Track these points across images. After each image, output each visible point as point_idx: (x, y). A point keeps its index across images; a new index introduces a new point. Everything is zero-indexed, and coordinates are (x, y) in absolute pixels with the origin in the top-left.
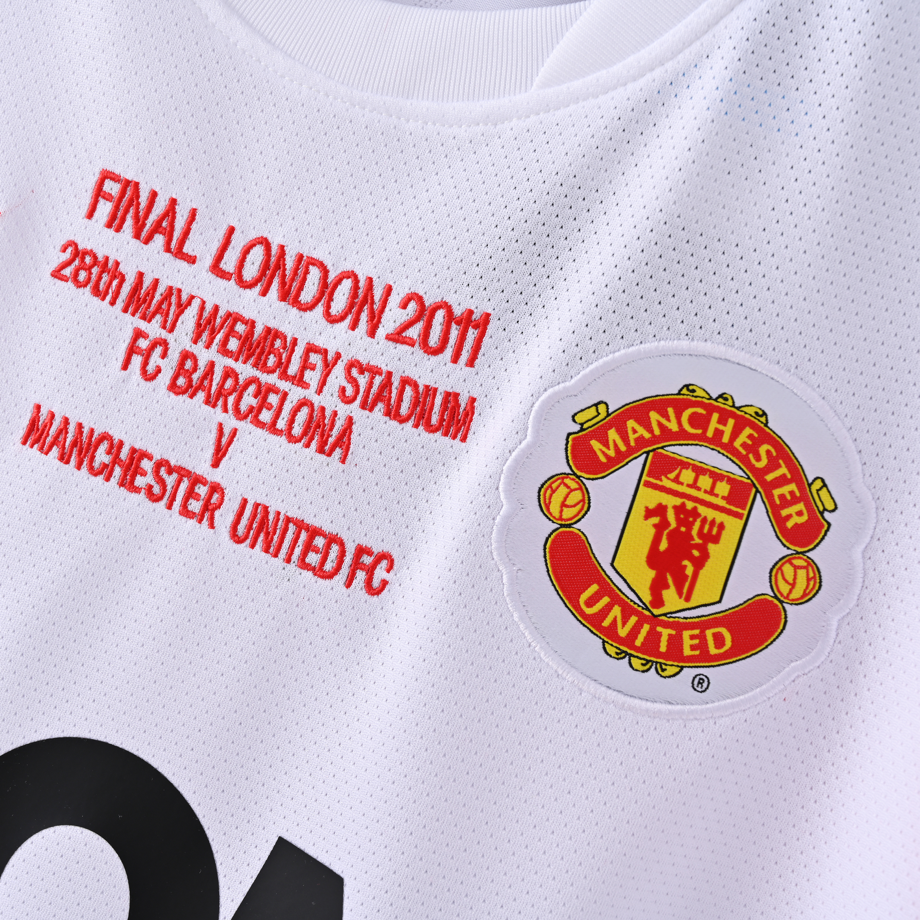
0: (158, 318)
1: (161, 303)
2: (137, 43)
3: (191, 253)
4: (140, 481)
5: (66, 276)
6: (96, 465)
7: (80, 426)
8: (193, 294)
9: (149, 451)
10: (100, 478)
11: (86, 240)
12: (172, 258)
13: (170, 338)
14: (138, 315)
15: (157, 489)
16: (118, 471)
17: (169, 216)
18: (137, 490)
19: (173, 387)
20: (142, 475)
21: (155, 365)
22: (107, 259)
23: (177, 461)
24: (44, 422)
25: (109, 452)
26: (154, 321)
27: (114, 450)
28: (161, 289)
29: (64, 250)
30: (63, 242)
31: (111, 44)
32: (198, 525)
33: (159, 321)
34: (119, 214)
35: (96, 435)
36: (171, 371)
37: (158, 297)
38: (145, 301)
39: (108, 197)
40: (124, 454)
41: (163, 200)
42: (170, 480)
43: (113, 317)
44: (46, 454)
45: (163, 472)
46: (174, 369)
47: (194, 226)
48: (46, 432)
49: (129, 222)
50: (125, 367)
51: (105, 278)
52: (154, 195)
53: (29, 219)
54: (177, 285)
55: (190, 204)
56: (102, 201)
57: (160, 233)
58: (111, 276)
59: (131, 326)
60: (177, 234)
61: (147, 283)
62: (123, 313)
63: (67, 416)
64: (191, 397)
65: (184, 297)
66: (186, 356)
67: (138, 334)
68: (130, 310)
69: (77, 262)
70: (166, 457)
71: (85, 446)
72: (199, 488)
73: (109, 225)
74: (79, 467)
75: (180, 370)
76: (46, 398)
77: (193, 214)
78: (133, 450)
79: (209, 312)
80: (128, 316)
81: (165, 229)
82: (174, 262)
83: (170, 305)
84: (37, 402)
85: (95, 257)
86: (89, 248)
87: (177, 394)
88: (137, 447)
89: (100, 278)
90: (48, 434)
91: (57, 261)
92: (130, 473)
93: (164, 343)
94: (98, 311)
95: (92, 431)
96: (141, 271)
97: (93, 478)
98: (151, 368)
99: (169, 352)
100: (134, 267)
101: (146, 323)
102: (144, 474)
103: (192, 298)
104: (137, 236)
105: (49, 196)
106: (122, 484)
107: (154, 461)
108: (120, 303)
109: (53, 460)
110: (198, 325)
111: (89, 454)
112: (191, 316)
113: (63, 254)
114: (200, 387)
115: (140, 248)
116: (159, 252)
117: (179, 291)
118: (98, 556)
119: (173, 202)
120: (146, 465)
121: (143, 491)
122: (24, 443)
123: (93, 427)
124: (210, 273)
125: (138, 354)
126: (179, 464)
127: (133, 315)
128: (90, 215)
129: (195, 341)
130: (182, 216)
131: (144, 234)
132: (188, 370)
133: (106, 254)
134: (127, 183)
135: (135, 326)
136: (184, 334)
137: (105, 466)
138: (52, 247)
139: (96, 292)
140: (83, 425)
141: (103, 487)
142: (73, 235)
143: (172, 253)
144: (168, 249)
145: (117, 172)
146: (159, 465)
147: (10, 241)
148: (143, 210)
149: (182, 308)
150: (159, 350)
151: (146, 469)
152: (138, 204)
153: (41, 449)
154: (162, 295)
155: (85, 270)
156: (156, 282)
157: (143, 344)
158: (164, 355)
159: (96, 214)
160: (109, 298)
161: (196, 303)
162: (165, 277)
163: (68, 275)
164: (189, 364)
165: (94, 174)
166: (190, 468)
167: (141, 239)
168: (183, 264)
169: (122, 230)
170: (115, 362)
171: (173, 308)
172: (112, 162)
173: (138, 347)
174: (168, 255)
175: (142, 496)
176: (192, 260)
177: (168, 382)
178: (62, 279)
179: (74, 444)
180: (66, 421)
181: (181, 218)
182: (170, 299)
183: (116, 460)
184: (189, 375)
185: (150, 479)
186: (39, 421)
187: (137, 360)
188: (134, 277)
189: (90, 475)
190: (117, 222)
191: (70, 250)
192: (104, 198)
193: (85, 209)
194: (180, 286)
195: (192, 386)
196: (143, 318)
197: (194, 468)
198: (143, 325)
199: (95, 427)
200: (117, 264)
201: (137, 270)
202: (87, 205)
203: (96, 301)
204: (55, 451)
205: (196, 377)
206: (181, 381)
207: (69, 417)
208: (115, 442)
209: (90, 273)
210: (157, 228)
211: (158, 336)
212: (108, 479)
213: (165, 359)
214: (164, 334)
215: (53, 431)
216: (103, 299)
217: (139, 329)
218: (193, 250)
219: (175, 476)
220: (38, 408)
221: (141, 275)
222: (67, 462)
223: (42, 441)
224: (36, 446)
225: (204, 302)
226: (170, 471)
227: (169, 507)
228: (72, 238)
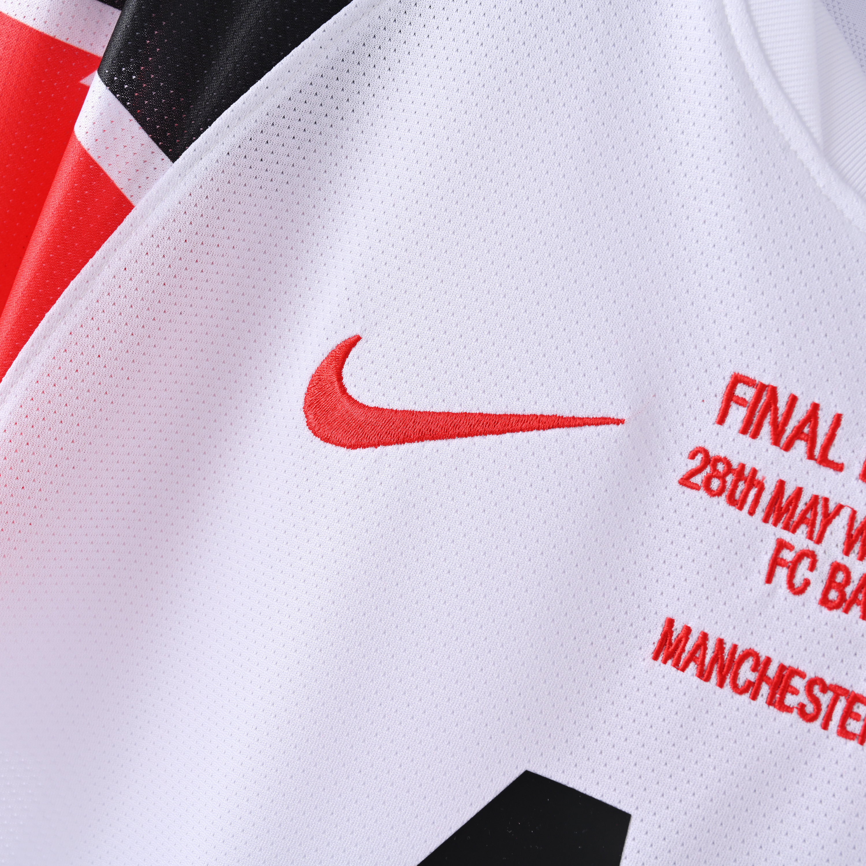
0: (803, 529)
1: (805, 512)
2: (770, 242)
3: (837, 460)
4: (790, 700)
5: (696, 484)
6: (741, 682)
7: (721, 643)
8: (842, 503)
9: (801, 669)
10: (746, 697)
11: (719, 446)
12: (817, 465)
13: (819, 549)
14: (780, 525)
15: (810, 708)
16: (765, 689)
17: (811, 421)
18: (788, 709)
19: (825, 601)
20: (793, 693)
21: (803, 578)
22: (743, 467)
23: (833, 679)
24: (678, 637)
25: (754, 669)
26: (799, 531)
27: (760, 668)
28: (805, 499)
29: (693, 456)
30: (691, 448)
31: (740, 243)
32: (860, 747)
33: (805, 532)
34: (755, 420)
35: (739, 652)
36: (821, 584)
37: (801, 506)
38: (787, 510)
39: (742, 402)
40: (772, 672)
41: (804, 405)
42: (825, 699)
43: (753, 528)
44: (683, 670)
45: (816, 690)
46: (825, 582)
47: (840, 432)
48: (681, 647)
49: (766, 429)
50: (769, 579)
51: (742, 486)
52: (793, 400)
53: (653, 425)
54: (823, 493)
55: (834, 409)
56: (734, 407)
57: (801, 439)
58: (748, 485)
59: (774, 537)
60: (820, 440)
61: (789, 491)
62: (764, 524)
63: (706, 631)
64: (846, 611)
65: (832, 507)
66: (836, 568)
67: (781, 545)
68: (771, 520)
69: (708, 469)
70: (820, 675)
71: (726, 663)
72: (858, 707)
73: (744, 431)
74: (721, 684)
75: (831, 583)
76: (680, 612)
77: (838, 420)
78: (782, 668)
79: (861, 522)
80: (769, 527)
81: (807, 435)
82: (818, 469)
83: (815, 514)
84: (670, 616)
85: (728, 463)
86: (722, 455)
87: (830, 609)
88: (787, 664)
89: (735, 486)
90: (683, 650)
91: (686, 468)
92: (779, 691)
93: (812, 556)
94: (736, 521)
95: (735, 647)
96: (783, 479)
97: (737, 696)
98: (798, 581)
99: (818, 565)
100: (775, 475)
101: (790, 534)
102: (795, 692)
103: (840, 507)
104: (776, 442)
105: (673, 401)
106: (770, 702)
107: (807, 679)
108: (760, 513)
109: (692, 678)
110: (849, 535)
111: (732, 671)
112: (841, 527)
113: (691, 461)
114: (854, 600)
115: (781, 455)
116: (801, 460)
117: (826, 500)
118: (747, 779)
119: (815, 407)
120: (797, 682)
121: (795, 710)
122: (656, 658)
123: (737, 643)
124: (860, 481)
125: (783, 566)
126: (834, 682)
127: (775, 524)
128: (721, 420)
129: (847, 552)
130: (826, 421)
131: (784, 440)
132: (840, 583)
133: (743, 462)
134: (762, 387)
135: (778, 537)
136: (834, 545)
137: (749, 684)
138: (678, 454)
139: (731, 500)
140: (725, 641)
141: (749, 706)
142: (702, 442)
143: (816, 460)
144: (811, 456)
145: (751, 376)
146: (812, 683)
147: (634, 448)
148: (782, 415)
149: (828, 519)
150: (806, 562)
151: (798, 688)
152: (776, 410)
153: (676, 665)
154: (806, 504)
155: (719, 477)
156: (799, 492)
157: (788, 555)
158: (812, 567)
159: (729, 420)
160: (747, 507)
161: (845, 514)
162: (810, 485)
163: (699, 483)
164: (840, 577)
165: (724, 378)
166: (847, 686)
167: (781, 445)
168: (830, 472)
169: (759, 437)
170: (758, 575)
171: (819, 519)
172: (745, 366)
173: (782, 559)
174: (812, 462)
175: (795, 715)
176: (839, 467)
177: (819, 596)
178: (692, 488)
179: (714, 660)
180: (705, 637)
181: (824, 424)
182: (816, 509)
183: (763, 677)
184: (841, 588)
185: (802, 698)
186: (672, 635)
187: (782, 573)
188: (774, 485)
189: (734, 694)
190: (752, 428)
191: (700, 457)
192: (737, 403)
193: (715, 414)
194: (827, 495)
195: (845, 601)
196: (786, 527)
197: (852, 686)
198: (787, 536)
199: (739, 644)
200: (754, 472)
201: (778, 479)
202: (718, 410)
203: (733, 510)
204: (692, 667)
205: (849, 590)
206: (833, 595)
207: (708, 633)
208: (762, 659)
209: (724, 482)
210: (798, 434)
211: (805, 547)
212: (754, 697)
213: (815, 572)
214: (811, 545)
215: (690, 646)
216: (741, 508)
217: (781, 539)
218: (840, 458)
219: (830, 695)
220: (670, 622)
221: (781, 484)
222: (707, 679)
223: (676, 657)
224: (670, 662)
225: (854, 512)
226: (825, 689)
227: (825, 726)
228: (701, 444)
